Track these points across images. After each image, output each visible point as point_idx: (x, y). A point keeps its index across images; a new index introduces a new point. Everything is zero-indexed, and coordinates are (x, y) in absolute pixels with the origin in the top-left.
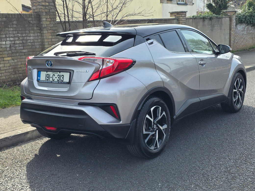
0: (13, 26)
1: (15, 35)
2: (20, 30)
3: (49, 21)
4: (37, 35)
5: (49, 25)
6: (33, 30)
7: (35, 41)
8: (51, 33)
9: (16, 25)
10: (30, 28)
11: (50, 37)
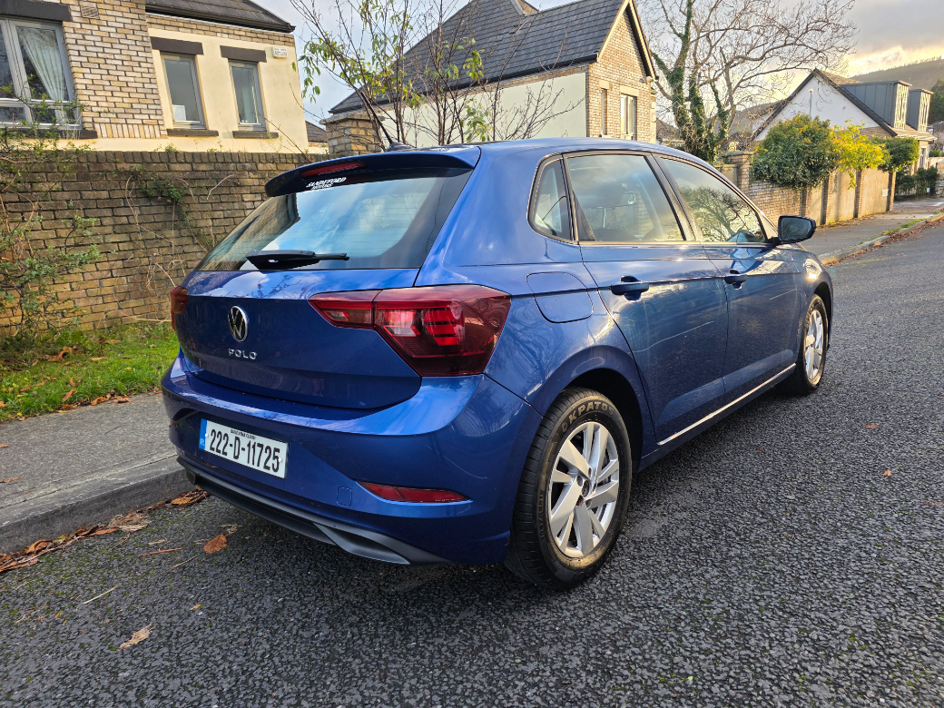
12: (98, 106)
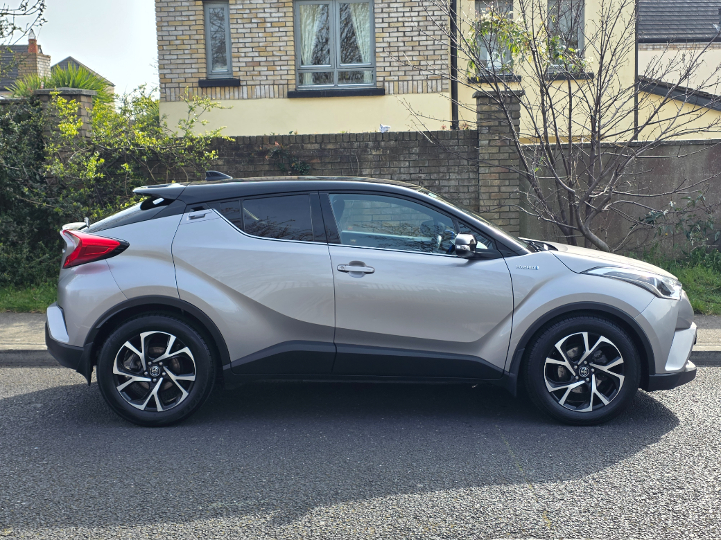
0: (409, 157)
1: (412, 175)
2: (427, 165)
3: (496, 146)
4: (466, 177)
5: (496, 155)
6: (458, 166)
7: (461, 189)
8: (499, 173)
9: (418, 154)
10: (451, 162)
11: (497, 182)
12: (390, 66)
